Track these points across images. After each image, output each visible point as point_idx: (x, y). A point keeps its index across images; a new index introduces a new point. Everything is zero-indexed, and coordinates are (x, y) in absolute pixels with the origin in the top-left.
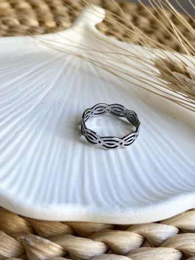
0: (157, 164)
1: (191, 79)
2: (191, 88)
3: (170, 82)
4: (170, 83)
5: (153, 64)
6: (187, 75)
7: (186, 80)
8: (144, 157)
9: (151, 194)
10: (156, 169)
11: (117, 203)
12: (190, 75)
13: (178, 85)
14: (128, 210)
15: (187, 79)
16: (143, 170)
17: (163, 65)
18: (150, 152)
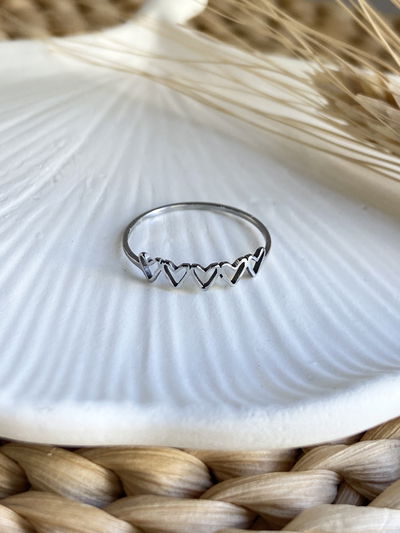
0: (327, 311)
1: (399, 109)
6: (390, 99)
7: (388, 112)
8: (294, 295)
9: (311, 377)
10: (325, 323)
11: (226, 400)
12: (395, 97)
13: (369, 123)
14: (253, 415)
15: (390, 110)
16: (293, 323)
18: (308, 284)
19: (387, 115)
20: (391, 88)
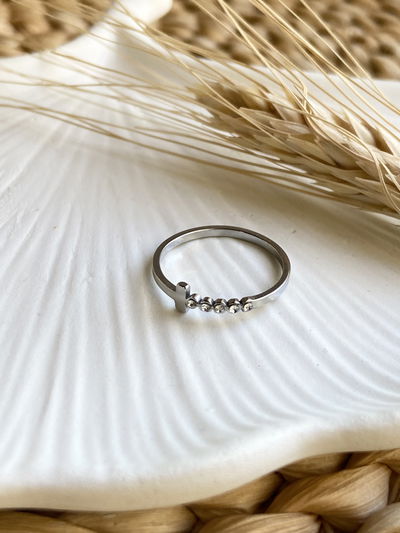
1: (280, 118)
2: (284, 138)
3: (237, 132)
4: (237, 136)
5: (193, 96)
6: (271, 109)
7: (271, 123)
12: (276, 107)
13: (255, 136)
15: (273, 120)
17: (215, 96)
19: (270, 126)
20: (271, 97)
